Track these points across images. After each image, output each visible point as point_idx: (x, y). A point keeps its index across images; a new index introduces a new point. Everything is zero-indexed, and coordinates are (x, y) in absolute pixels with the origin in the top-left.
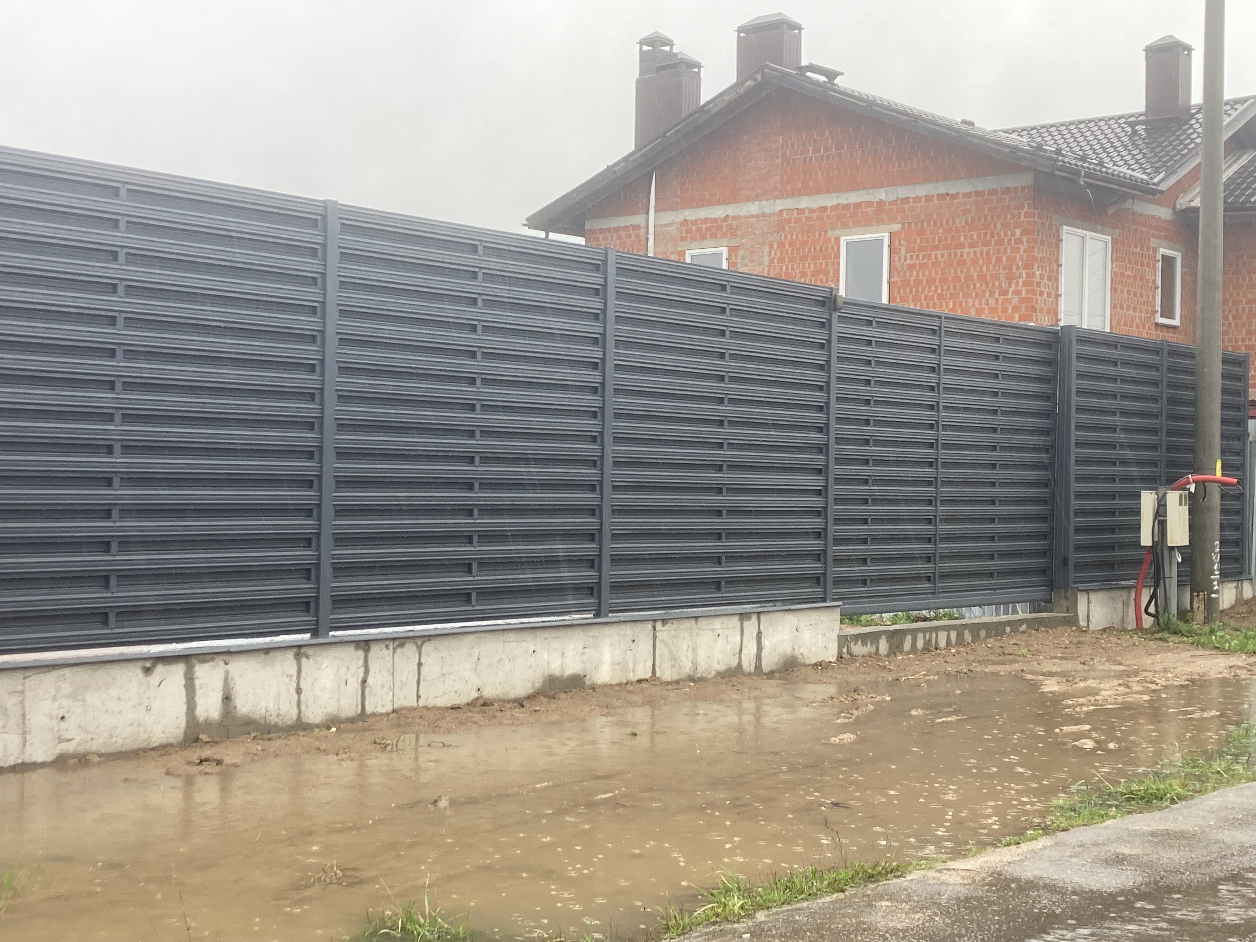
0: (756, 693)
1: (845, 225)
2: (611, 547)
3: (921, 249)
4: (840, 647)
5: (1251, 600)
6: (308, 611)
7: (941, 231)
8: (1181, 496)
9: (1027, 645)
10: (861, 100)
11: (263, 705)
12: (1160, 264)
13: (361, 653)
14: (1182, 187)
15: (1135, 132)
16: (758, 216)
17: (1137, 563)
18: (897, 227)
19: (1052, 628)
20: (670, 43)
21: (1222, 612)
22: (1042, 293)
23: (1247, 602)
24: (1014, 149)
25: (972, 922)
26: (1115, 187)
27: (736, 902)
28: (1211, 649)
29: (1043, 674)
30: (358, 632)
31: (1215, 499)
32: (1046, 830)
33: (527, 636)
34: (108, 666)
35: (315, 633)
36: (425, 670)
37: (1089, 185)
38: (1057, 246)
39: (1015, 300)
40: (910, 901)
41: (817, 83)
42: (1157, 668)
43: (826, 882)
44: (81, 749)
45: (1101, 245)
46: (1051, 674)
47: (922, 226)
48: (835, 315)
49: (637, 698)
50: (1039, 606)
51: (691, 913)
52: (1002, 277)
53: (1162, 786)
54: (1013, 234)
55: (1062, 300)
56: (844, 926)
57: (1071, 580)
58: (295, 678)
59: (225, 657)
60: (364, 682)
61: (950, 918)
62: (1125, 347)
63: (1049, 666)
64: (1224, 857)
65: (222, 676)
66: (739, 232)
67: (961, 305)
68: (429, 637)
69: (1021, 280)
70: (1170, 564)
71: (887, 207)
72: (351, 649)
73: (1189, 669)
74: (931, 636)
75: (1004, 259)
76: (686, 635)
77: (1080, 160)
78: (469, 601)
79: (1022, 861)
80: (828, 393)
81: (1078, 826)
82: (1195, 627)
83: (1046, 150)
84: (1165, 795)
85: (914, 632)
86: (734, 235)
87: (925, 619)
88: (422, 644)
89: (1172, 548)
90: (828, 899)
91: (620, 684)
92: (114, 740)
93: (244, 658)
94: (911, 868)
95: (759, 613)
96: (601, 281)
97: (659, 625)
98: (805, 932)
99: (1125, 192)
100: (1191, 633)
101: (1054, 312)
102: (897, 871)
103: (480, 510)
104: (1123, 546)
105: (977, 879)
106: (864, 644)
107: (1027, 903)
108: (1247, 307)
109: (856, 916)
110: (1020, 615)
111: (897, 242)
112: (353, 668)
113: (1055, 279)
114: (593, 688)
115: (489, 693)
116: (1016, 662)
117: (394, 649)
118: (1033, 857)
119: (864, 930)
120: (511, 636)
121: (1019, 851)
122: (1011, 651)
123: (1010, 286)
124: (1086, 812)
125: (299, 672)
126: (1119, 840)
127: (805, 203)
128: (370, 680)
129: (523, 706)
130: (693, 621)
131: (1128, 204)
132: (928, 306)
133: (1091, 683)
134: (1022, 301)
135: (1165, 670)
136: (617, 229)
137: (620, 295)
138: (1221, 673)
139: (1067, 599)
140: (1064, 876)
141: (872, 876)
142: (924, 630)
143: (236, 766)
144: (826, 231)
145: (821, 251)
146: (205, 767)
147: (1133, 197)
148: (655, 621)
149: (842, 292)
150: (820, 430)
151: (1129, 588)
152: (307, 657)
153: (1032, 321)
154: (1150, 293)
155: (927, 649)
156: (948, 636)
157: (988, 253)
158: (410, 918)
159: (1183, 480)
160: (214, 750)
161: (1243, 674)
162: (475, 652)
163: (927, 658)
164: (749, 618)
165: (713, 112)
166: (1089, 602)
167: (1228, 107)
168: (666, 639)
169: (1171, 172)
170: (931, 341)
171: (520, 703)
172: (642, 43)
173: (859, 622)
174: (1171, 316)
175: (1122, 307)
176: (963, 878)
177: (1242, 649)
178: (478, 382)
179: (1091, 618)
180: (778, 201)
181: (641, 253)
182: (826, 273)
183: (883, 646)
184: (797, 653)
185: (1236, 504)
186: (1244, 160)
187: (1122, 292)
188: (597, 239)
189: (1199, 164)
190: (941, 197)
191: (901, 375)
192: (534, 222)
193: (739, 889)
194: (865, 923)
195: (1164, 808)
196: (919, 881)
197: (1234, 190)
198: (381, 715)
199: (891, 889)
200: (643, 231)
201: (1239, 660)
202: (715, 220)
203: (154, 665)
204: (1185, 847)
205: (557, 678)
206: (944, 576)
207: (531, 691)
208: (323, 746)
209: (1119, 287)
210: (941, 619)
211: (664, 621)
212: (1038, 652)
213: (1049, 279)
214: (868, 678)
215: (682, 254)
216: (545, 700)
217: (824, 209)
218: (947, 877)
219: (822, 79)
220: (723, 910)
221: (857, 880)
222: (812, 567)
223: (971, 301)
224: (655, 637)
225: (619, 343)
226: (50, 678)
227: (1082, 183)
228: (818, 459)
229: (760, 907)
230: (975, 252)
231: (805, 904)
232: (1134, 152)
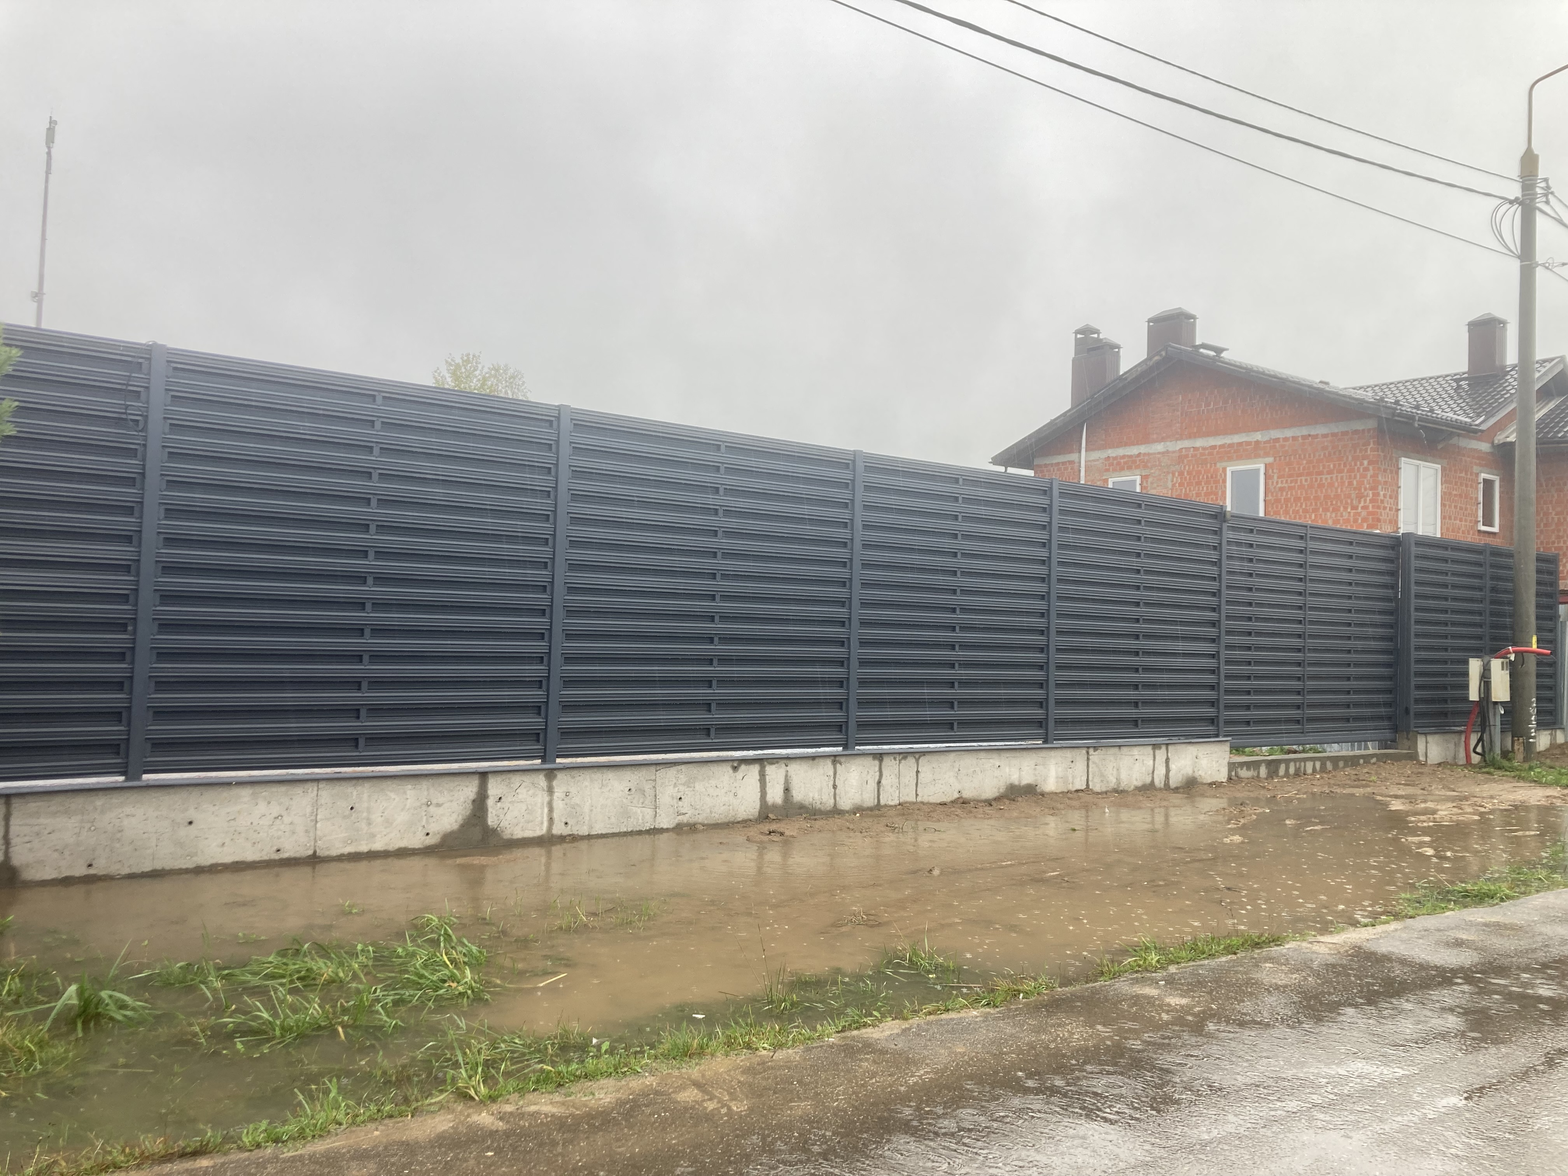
0: (1165, 803)
1: (1230, 459)
2: (1056, 693)
3: (1290, 476)
4: (1230, 771)
5: (1562, 744)
6: (841, 731)
7: (1305, 462)
8: (1503, 663)
9: (1377, 774)
10: (1241, 367)
11: (811, 795)
12: (1481, 486)
13: (877, 763)
14: (1500, 426)
15: (1459, 387)
16: (1163, 453)
17: (1469, 713)
18: (1270, 460)
19: (1397, 761)
20: (1097, 332)
21: (1539, 753)
22: (1385, 508)
23: (1560, 746)
24: (1361, 402)
25: (1338, 983)
26: (1444, 428)
27: (1153, 958)
28: (1531, 782)
29: (1390, 796)
30: (875, 747)
31: (1531, 666)
32: (1397, 916)
33: (995, 755)
34: (709, 764)
35: (846, 747)
36: (921, 776)
37: (1422, 427)
38: (1397, 473)
39: (1364, 513)
40: (1288, 964)
41: (1208, 357)
42: (1484, 795)
43: (1222, 947)
44: (692, 821)
45: (1432, 472)
46: (1396, 797)
47: (1290, 459)
48: (1225, 525)
49: (1075, 803)
50: (1386, 744)
51: (1120, 963)
52: (1353, 496)
53: (1492, 888)
54: (1362, 464)
55: (1401, 514)
56: (1237, 980)
57: (1412, 725)
58: (832, 778)
59: (785, 761)
60: (879, 782)
61: (1320, 979)
62: (1454, 549)
63: (1394, 791)
64: (1547, 946)
65: (784, 774)
66: (1149, 465)
67: (1321, 518)
68: (924, 753)
69: (1368, 499)
70: (1495, 715)
71: (1262, 445)
72: (870, 759)
73: (1511, 797)
74: (1300, 766)
75: (1355, 483)
76: (1112, 758)
77: (1415, 408)
78: (952, 728)
79: (1378, 939)
80: (1220, 582)
81: (1423, 914)
82: (1516, 764)
83: (1387, 402)
84: (1496, 894)
85: (1287, 762)
86: (1145, 467)
87: (1295, 752)
88: (919, 758)
89: (1496, 703)
90: (1224, 959)
91: (1062, 793)
92: (713, 815)
93: (798, 762)
94: (1288, 939)
95: (1167, 745)
96: (1048, 502)
97: (1091, 751)
98: (1207, 982)
99: (1452, 432)
100: (1512, 769)
101: (1395, 522)
102: (1276, 940)
103: (960, 664)
104: (1455, 700)
105: (1342, 951)
106: (1248, 769)
107: (1383, 972)
108: (1556, 518)
109: (1246, 973)
110: (1371, 751)
111: (1270, 471)
112: (871, 773)
113: (1395, 496)
114: (1043, 794)
115: (967, 794)
116: (1369, 786)
117: (900, 761)
118: (1386, 937)
119: (1253, 984)
120: (982, 755)
121: (1375, 931)
122: (1364, 778)
123: (1360, 502)
124: (1429, 905)
125: (835, 774)
126: (1457, 927)
127: (1200, 443)
128: (883, 781)
129: (991, 805)
130: (1116, 749)
131: (1454, 441)
132: (1295, 518)
133: (1430, 805)
134: (1369, 513)
135: (1492, 797)
136: (1058, 464)
137: (1062, 512)
138: (1539, 801)
139: (1408, 739)
140: (1413, 953)
141: (1258, 944)
142: (1295, 760)
143: (793, 837)
144: (1215, 464)
145: (1212, 477)
146: (774, 837)
147: (1459, 435)
148: (1088, 748)
149: (1229, 509)
150: (1214, 610)
151: (1460, 732)
152: (841, 764)
153: (1377, 529)
154: (1474, 508)
155: (1297, 774)
156: (1314, 765)
157: (1342, 478)
158: (915, 953)
159: (1503, 651)
160: (778, 825)
161: (1558, 803)
162: (957, 765)
163: (1298, 781)
164: (1160, 748)
165: (1129, 379)
166: (1427, 742)
167: (1537, 365)
168: (1097, 761)
169: (1489, 416)
170: (1300, 544)
171: (989, 803)
172: (1077, 332)
173: (1244, 752)
174: (1491, 525)
175: (1450, 518)
176: (1330, 949)
177: (1556, 783)
178: (959, 574)
179: (1428, 754)
180: (1179, 442)
181: (1076, 481)
182: (1216, 494)
183: (1263, 771)
184: (1197, 775)
185: (1548, 670)
186: (1552, 405)
187: (1450, 506)
188: (1042, 472)
189: (1514, 409)
190: (1304, 437)
191: (1278, 569)
192: (996, 461)
193: (1155, 948)
194: (1253, 979)
195: (1494, 905)
196: (1296, 950)
197: (1544, 428)
198: (891, 806)
199: (1273, 954)
200: (1077, 464)
201: (1555, 792)
202: (1130, 456)
203: (739, 765)
204: (1514, 936)
205: (1016, 786)
206: (1311, 720)
207: (997, 794)
208: (851, 827)
209: (1447, 503)
210: (1307, 752)
211: (1095, 748)
212: (1386, 779)
213: (1391, 497)
214: (1252, 795)
215: (1106, 481)
216: (1007, 802)
217: (1213, 447)
218: (1317, 947)
219: (1212, 353)
220: (1145, 962)
221: (1246, 946)
222: (1209, 711)
223: (1328, 514)
224: (1088, 759)
225: (1061, 546)
226: (672, 772)
227: (1416, 425)
228: (1211, 631)
229: (1172, 962)
230: (1331, 478)
231: (1206, 962)
232: (1459, 402)
